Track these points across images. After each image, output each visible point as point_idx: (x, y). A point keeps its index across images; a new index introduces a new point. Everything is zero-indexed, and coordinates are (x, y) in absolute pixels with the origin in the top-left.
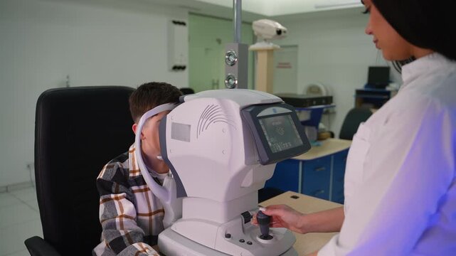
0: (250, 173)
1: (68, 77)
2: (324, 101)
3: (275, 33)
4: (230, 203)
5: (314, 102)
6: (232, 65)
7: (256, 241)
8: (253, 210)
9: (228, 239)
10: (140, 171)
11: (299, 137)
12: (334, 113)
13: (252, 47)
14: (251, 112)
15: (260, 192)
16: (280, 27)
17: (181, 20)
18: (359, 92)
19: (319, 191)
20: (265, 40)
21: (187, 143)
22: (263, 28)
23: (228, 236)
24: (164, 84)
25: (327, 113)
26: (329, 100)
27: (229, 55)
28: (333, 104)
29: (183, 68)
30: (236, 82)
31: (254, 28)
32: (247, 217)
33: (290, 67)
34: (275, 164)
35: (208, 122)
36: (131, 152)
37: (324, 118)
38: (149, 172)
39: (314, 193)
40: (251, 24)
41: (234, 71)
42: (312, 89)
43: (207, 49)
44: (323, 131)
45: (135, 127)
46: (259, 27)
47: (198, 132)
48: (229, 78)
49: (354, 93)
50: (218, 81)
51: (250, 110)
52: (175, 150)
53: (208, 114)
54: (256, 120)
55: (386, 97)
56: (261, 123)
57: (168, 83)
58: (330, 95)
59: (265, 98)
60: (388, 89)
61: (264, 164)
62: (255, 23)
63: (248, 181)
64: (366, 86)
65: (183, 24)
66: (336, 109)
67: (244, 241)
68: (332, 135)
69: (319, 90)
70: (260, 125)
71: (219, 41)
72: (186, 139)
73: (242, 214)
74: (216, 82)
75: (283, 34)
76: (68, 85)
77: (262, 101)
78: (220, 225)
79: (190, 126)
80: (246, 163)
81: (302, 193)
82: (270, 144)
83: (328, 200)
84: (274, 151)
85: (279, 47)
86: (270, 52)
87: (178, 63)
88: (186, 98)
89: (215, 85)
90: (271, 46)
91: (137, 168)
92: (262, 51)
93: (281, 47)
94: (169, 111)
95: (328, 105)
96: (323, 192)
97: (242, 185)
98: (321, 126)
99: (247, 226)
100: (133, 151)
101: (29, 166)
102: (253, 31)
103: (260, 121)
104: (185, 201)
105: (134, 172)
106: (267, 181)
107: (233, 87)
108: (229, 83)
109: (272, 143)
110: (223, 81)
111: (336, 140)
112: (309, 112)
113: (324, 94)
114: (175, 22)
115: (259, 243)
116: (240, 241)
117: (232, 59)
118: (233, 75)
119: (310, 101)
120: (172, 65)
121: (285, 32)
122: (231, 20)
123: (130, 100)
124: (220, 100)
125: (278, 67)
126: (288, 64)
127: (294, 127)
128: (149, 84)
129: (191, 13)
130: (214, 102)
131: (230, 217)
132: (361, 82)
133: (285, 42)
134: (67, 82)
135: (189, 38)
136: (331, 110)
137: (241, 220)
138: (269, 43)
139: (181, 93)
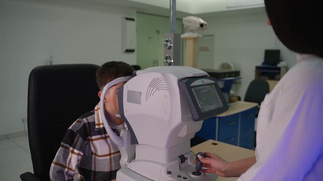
0: (185, 127)
1: (51, 58)
2: (234, 75)
3: (199, 26)
4: (170, 148)
5: (227, 75)
6: (169, 49)
7: (190, 177)
8: (187, 154)
9: (169, 175)
10: (103, 124)
11: (220, 100)
12: (240, 83)
13: (183, 36)
14: (186, 83)
15: (192, 140)
16: (202, 21)
17: (131, 17)
18: (258, 68)
19: (231, 139)
20: (192, 31)
21: (139, 105)
22: (190, 22)
23: (169, 173)
24: (121, 63)
25: (235, 83)
26: (237, 74)
27: (167, 41)
28: (239, 77)
29: (133, 51)
30: (172, 61)
31: (184, 22)
32: (183, 159)
33: (208, 50)
34: (203, 121)
35: (155, 89)
36: (96, 110)
37: (234, 86)
38: (110, 125)
39: (227, 141)
40: (181, 20)
41: (171, 53)
42: (224, 66)
43: (149, 38)
44: (233, 96)
45: (100, 93)
46: (187, 21)
47: (147, 98)
48: (166, 58)
49: (254, 69)
50: (157, 60)
51: (185, 81)
52: (130, 110)
53: (154, 84)
54: (189, 89)
55: (277, 71)
56: (193, 91)
57: (124, 62)
58: (237, 70)
59: (196, 73)
60: (279, 65)
61: (196, 120)
62: (184, 19)
63: (183, 133)
64: (263, 64)
65: (133, 20)
66: (242, 80)
67: (181, 177)
68: (239, 99)
69: (229, 67)
70: (192, 92)
71: (158, 32)
72: (138, 102)
73: (179, 157)
74: (156, 61)
75: (204, 27)
76: (51, 64)
77: (194, 74)
78: (163, 165)
79: (141, 93)
80: (182, 120)
81: (218, 140)
82: (200, 106)
83: (236, 145)
84: (203, 111)
85: (201, 36)
86: (195, 39)
87: (129, 48)
88: (138, 72)
89: (155, 63)
90: (195, 35)
91: (101, 122)
92: (189, 39)
93: (204, 36)
94: (125, 82)
95: (236, 78)
96: (233, 139)
97: (179, 136)
98: (232, 92)
99: (183, 165)
100: (97, 110)
101: (23, 120)
102: (183, 25)
103: (193, 89)
104: (137, 147)
105: (99, 124)
106: (196, 133)
107: (170, 64)
108: (167, 62)
109: (201, 105)
110: (162, 60)
111: (242, 102)
112: (223, 82)
113: (233, 69)
114: (127, 19)
115: (191, 178)
116: (178, 176)
117: (169, 44)
118: (170, 55)
119: (224, 75)
120: (125, 49)
121: (206, 25)
122: (168, 17)
123: (97, 74)
124: (163, 74)
125: (200, 50)
126: (207, 48)
127: (217, 93)
128: (110, 62)
129: (138, 12)
130: (158, 75)
131: (170, 159)
132: (259, 61)
133: (206, 32)
134: (51, 61)
135: (137, 30)
136: (238, 81)
137: (178, 161)
138: (194, 33)
139: (133, 69)
